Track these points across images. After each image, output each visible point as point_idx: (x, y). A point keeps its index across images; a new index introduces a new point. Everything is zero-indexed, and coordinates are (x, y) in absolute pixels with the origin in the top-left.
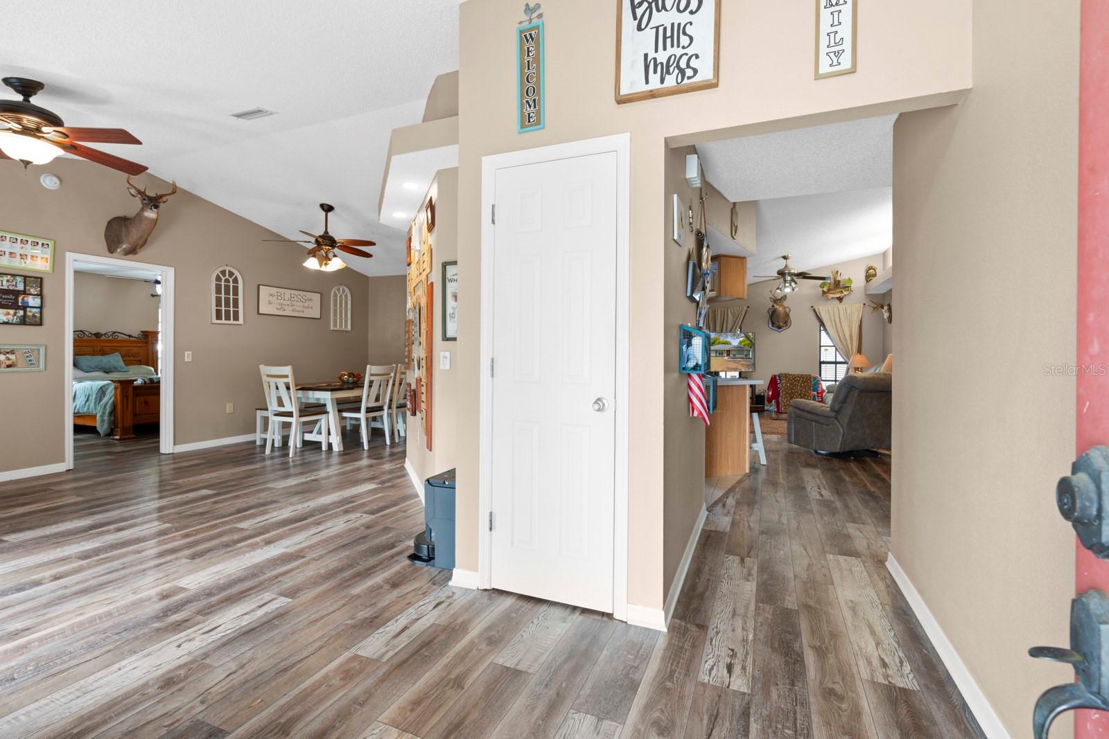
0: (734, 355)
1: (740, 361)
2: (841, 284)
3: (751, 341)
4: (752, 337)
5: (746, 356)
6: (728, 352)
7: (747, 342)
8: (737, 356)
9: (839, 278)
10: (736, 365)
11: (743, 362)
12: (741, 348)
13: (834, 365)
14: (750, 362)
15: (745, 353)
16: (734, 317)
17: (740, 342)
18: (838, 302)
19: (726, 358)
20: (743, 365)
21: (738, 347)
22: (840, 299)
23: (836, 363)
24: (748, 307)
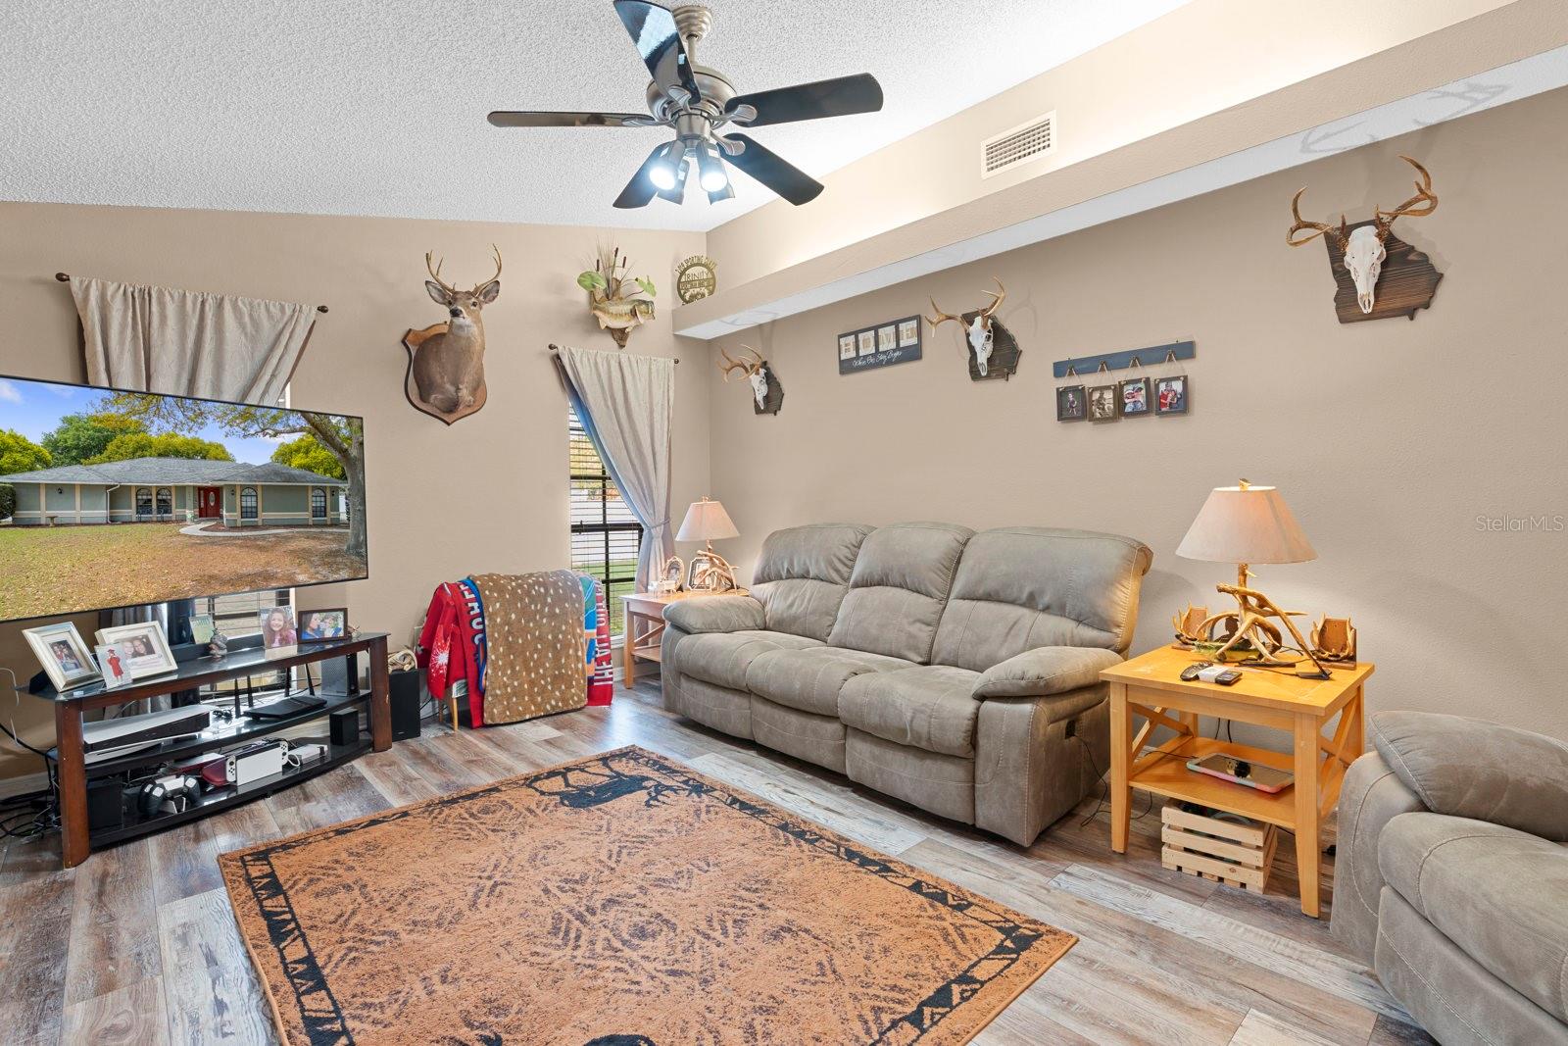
0: (246, 512)
1: (287, 538)
2: (623, 290)
3: (344, 452)
4: (345, 432)
5: (320, 512)
6: (209, 500)
7: (323, 454)
8: (264, 515)
9: (618, 274)
10: (263, 557)
11: (306, 544)
12: (291, 478)
13: (601, 536)
14: (340, 538)
15: (313, 502)
16: (253, 340)
17: (285, 454)
18: (613, 344)
19: (194, 529)
20: (303, 556)
21: (267, 472)
22: (620, 336)
23: (605, 528)
24: (323, 309)
